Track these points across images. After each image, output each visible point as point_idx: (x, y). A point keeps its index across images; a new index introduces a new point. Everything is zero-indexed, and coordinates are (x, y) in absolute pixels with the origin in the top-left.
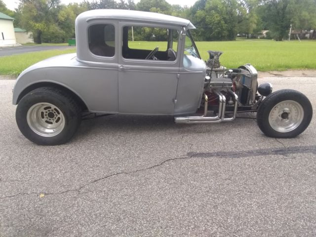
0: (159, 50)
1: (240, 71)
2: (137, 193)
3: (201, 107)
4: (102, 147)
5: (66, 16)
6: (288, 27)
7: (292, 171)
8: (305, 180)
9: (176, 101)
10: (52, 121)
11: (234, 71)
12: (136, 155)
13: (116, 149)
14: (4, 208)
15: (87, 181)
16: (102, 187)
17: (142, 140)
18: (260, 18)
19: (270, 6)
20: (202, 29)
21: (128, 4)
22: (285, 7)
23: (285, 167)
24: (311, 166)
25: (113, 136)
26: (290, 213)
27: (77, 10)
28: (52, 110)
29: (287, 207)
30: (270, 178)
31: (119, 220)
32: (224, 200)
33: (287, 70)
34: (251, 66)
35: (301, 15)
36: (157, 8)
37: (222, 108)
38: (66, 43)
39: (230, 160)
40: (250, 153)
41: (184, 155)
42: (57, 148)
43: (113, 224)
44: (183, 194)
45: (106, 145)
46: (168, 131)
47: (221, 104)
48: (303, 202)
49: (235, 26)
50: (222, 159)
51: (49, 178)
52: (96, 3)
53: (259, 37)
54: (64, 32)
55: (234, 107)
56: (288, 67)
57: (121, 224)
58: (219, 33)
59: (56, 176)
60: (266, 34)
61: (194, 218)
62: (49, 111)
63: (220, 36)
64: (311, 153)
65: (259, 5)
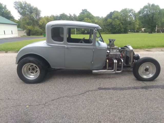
0: (85, 39)
1: (125, 48)
2: (72, 106)
3: (105, 65)
4: (57, 85)
5: (43, 22)
6: (155, 27)
7: (149, 97)
8: (155, 101)
9: (92, 62)
10: (33, 72)
11: (122, 48)
12: (73, 89)
13: (63, 86)
14: (10, 111)
15: (49, 100)
16: (56, 103)
17: (76, 81)
18: (140, 22)
19: (145, 16)
20: (111, 28)
21: (73, 16)
22: (153, 17)
23: (146, 95)
24: (159, 95)
25: (63, 80)
26: (146, 117)
27: (48, 19)
28: (34, 67)
29: (145, 114)
30: (138, 100)
31: (63, 118)
32: (114, 110)
33: (153, 48)
34: (130, 46)
35: (162, 20)
36: (88, 18)
37: (115, 66)
38: (42, 35)
39: (119, 92)
40: (129, 88)
41: (96, 89)
42: (35, 85)
43: (60, 120)
44: (95, 107)
45: (59, 84)
46: (89, 77)
47: (115, 64)
48: (154, 111)
49: (127, 26)
50: (115, 91)
51: (31, 98)
52: (58, 16)
53: (140, 32)
54: (42, 30)
55: (121, 66)
56: (153, 47)
57: (64, 120)
58: (119, 30)
59: (34, 98)
60: (144, 30)
61: (99, 118)
62: (32, 67)
63: (120, 31)
64: (160, 89)
65: (139, 16)
